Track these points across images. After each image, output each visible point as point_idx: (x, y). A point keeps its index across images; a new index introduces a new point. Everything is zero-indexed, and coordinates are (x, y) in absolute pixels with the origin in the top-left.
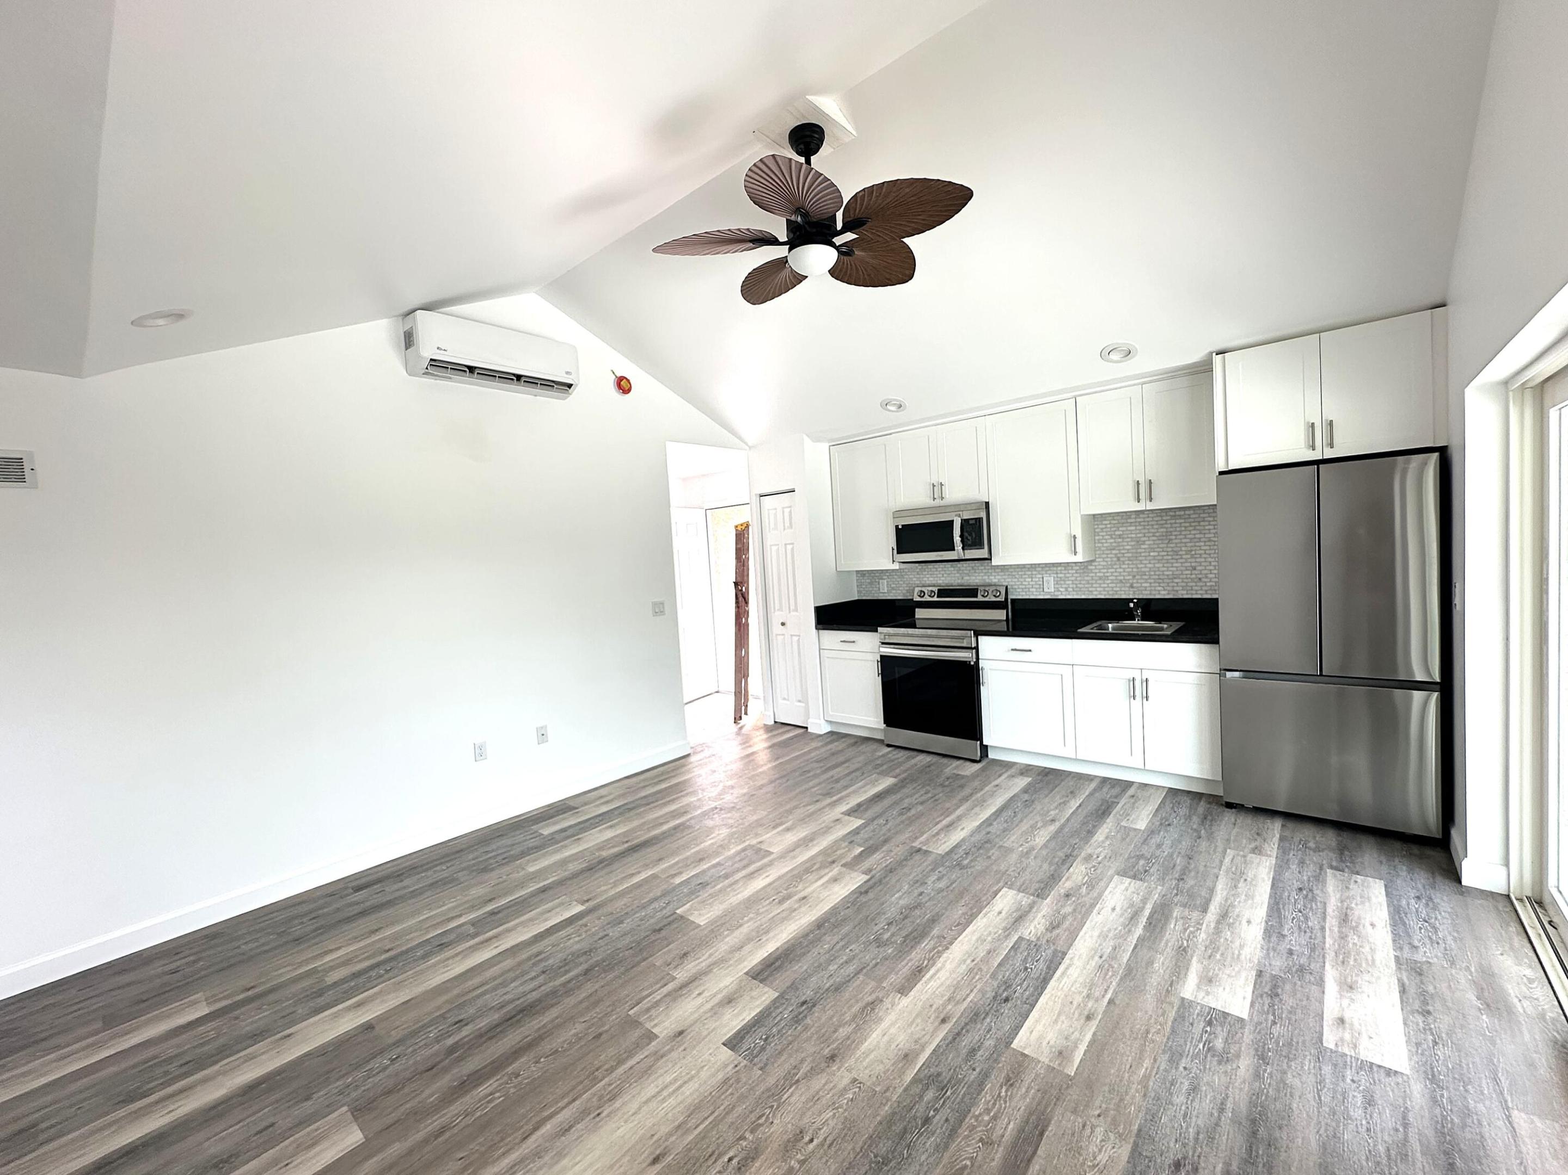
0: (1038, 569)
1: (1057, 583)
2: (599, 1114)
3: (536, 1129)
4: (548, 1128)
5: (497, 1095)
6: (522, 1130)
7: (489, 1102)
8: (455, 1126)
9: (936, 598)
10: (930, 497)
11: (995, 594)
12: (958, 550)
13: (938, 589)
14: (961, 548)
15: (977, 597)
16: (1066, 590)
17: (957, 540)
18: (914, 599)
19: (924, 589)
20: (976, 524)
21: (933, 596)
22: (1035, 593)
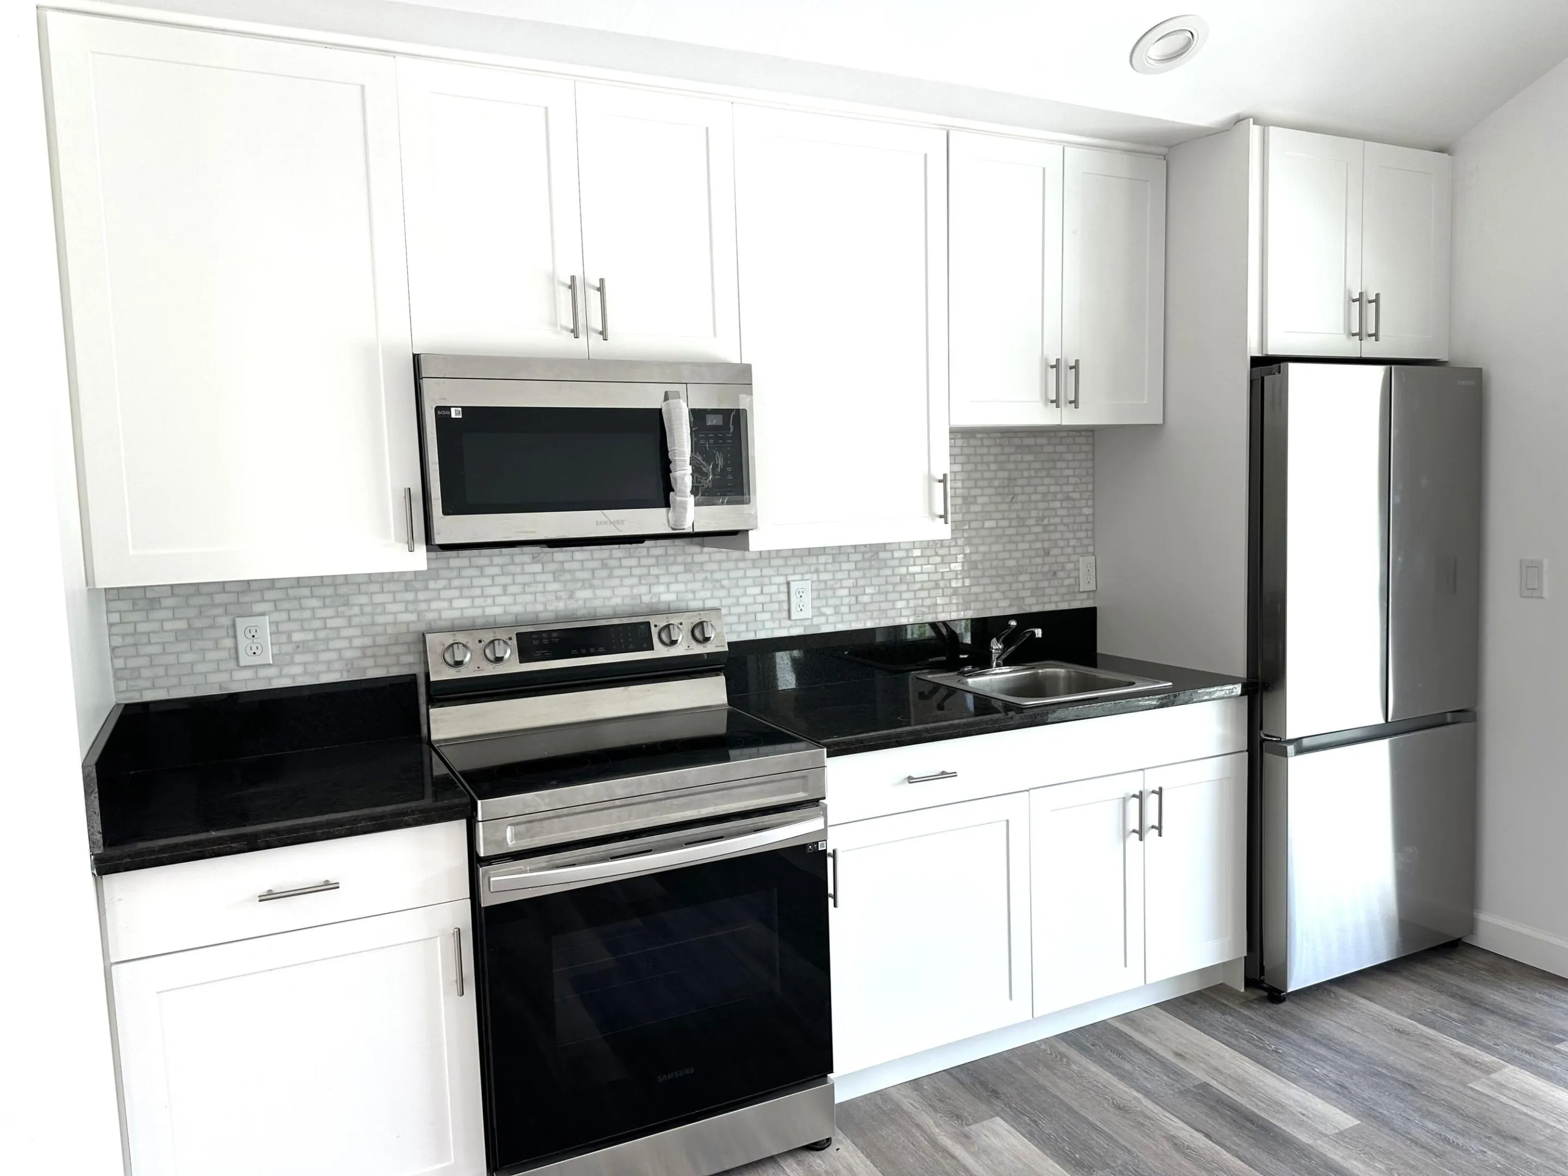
0: (775, 562)
1: (818, 595)
9: (513, 665)
10: (554, 323)
11: (698, 633)
12: (684, 506)
13: (519, 635)
14: (691, 499)
15: (651, 648)
16: (836, 613)
17: (683, 474)
18: (427, 675)
19: (461, 638)
20: (725, 426)
21: (499, 660)
22: (769, 625)
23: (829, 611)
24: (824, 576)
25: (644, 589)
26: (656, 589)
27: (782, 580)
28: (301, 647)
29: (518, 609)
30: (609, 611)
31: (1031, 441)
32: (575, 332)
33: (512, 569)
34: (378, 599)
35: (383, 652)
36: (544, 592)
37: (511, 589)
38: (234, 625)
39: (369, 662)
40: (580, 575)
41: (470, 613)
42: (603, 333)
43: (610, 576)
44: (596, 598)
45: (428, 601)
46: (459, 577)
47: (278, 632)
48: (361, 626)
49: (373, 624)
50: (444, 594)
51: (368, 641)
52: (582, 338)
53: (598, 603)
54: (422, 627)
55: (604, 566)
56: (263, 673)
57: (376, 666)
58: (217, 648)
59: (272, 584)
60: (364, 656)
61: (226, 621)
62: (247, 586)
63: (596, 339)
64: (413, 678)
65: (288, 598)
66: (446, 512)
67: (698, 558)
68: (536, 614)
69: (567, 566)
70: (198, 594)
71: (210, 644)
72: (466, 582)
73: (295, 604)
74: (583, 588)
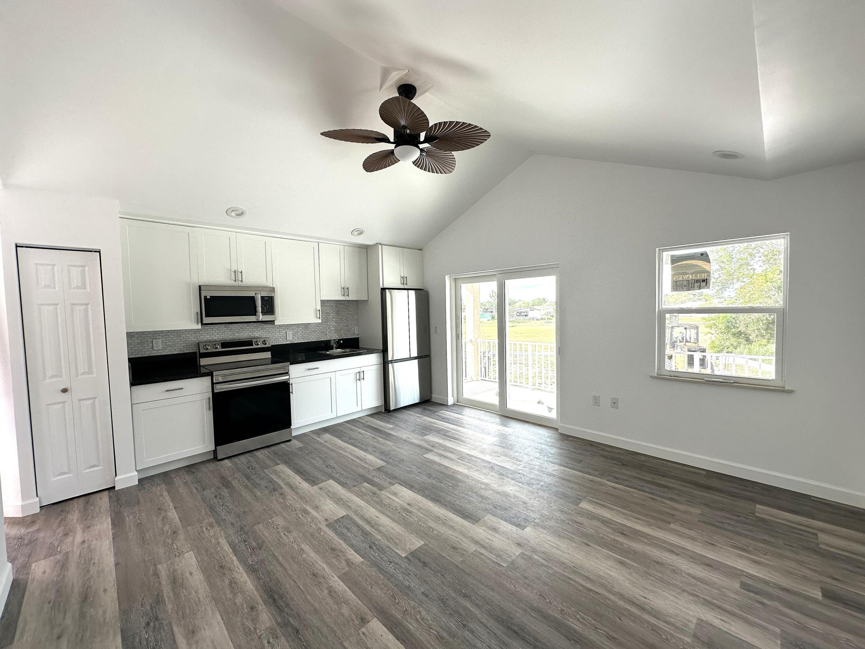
0: (283, 328)
1: (293, 335)
2: (574, 567)
3: (591, 590)
4: (589, 585)
5: (578, 616)
6: (594, 596)
7: (584, 619)
8: (604, 631)
9: (220, 349)
10: (231, 279)
11: (264, 342)
12: (259, 315)
13: (221, 343)
14: (261, 314)
15: (253, 346)
16: (298, 338)
17: (259, 309)
18: (199, 351)
19: (208, 343)
20: (269, 299)
21: (217, 348)
22: (282, 341)
23: (296, 338)
24: (295, 331)
25: (251, 333)
26: (254, 333)
27: (285, 331)
28: (168, 346)
29: (221, 338)
30: (243, 338)
31: (343, 302)
32: (235, 281)
33: (219, 329)
34: (187, 335)
35: (188, 347)
36: (227, 334)
37: (219, 333)
38: (152, 341)
39: (185, 349)
40: (236, 330)
41: (209, 338)
42: (242, 281)
43: (243, 331)
44: (240, 335)
45: (200, 336)
46: (207, 331)
47: (163, 343)
48: (183, 341)
49: (186, 341)
50: (203, 334)
51: (185, 345)
52: (237, 282)
53: (240, 336)
54: (198, 342)
55: (242, 328)
56: (159, 351)
57: (187, 350)
58: (148, 346)
59: (162, 332)
60: (184, 348)
61: (151, 340)
62: (156, 332)
63: (240, 282)
64: (196, 353)
65: (166, 335)
66: (206, 317)
67: (264, 327)
68: (226, 339)
69: (233, 328)
70: (143, 334)
71: (146, 345)
72: (209, 332)
73: (167, 336)
74: (237, 333)
